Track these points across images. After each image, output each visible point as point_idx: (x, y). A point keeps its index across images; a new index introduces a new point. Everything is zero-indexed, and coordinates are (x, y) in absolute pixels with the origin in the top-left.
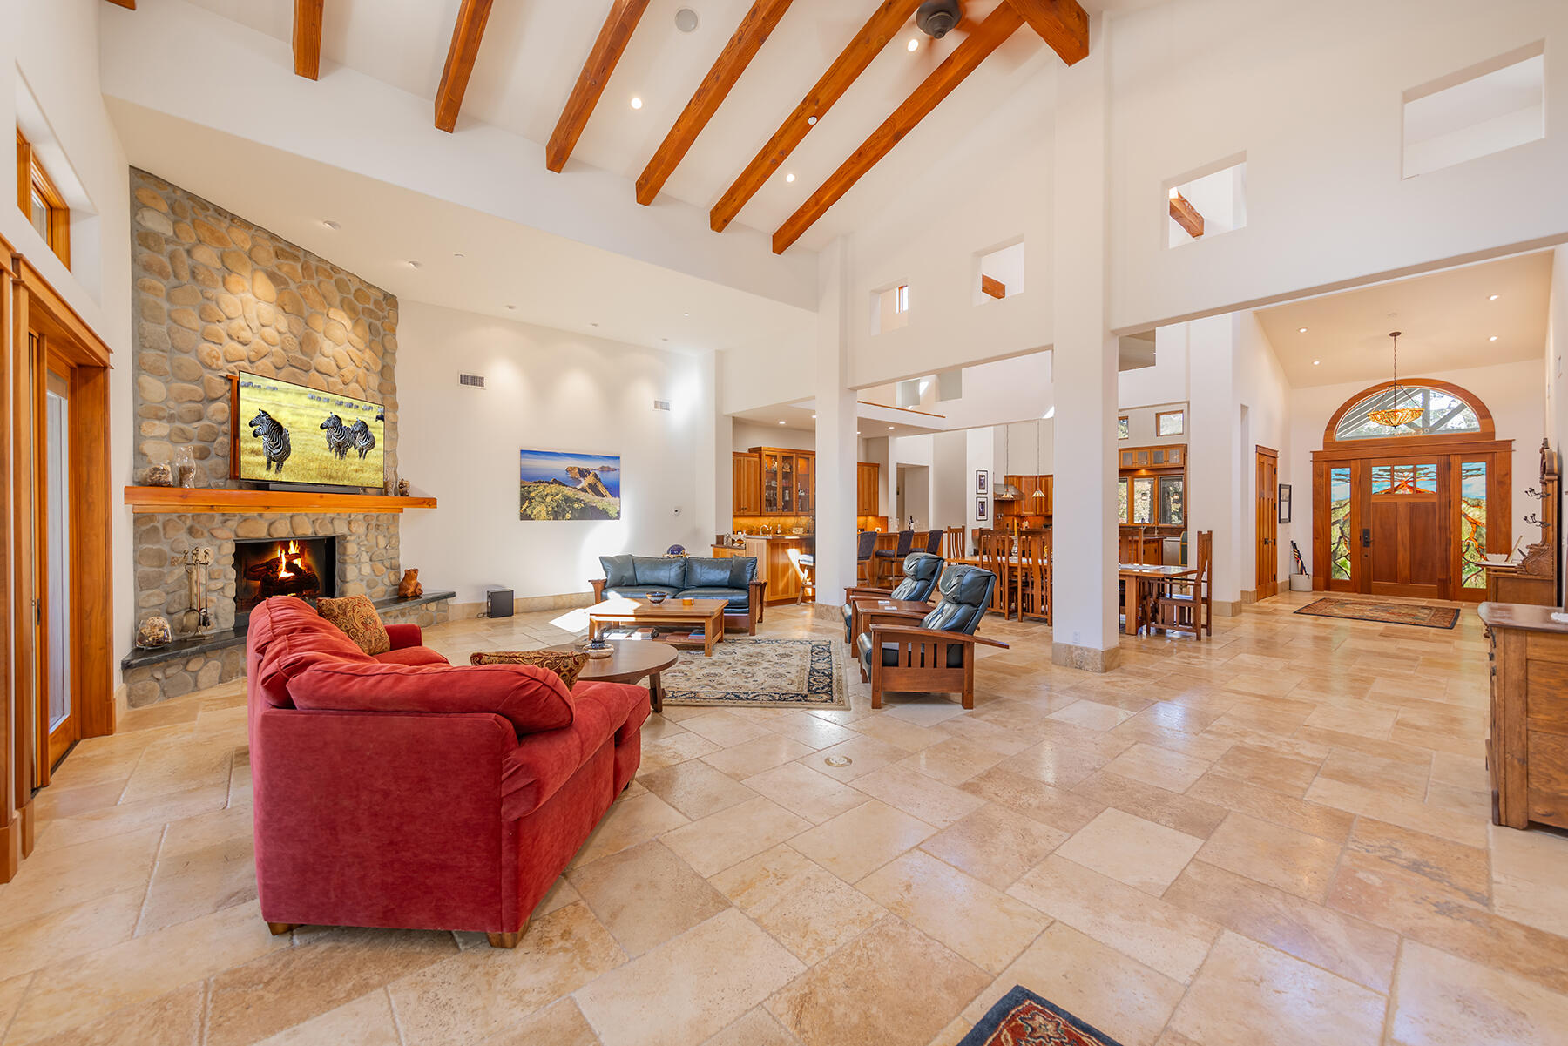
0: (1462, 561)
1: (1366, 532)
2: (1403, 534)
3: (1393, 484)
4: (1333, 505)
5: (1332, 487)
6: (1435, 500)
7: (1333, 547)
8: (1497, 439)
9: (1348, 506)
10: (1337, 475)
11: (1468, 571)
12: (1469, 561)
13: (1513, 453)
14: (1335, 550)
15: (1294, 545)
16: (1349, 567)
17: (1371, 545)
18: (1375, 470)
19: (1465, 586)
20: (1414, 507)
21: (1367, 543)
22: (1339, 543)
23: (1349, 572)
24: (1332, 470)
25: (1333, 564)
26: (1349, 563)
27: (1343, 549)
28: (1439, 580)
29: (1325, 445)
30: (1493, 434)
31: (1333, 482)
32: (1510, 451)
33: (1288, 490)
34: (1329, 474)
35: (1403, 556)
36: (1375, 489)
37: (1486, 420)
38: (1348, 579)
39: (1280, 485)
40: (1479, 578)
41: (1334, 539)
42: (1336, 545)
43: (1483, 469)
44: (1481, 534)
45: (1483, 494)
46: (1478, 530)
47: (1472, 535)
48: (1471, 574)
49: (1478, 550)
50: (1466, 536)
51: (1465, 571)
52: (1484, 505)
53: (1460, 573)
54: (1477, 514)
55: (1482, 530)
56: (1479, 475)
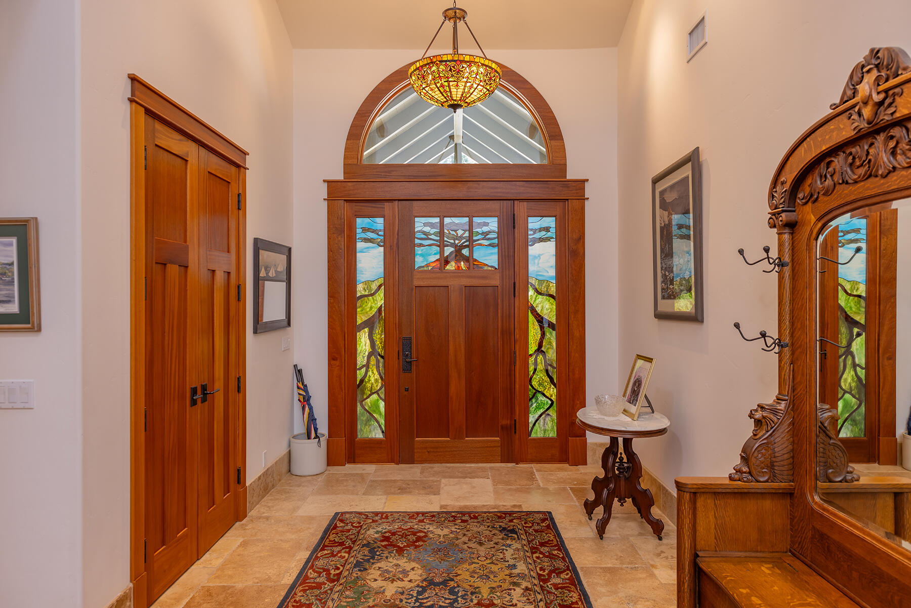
0: (528, 390)
1: (406, 343)
2: (457, 345)
3: (442, 252)
4: (360, 290)
5: (358, 255)
6: (496, 281)
7: (360, 374)
8: (569, 177)
9: (381, 294)
10: (365, 230)
11: (538, 408)
12: (537, 391)
13: (586, 202)
14: (362, 381)
15: (299, 373)
16: (382, 409)
17: (414, 367)
18: (420, 224)
19: (533, 435)
20: (470, 292)
21: (407, 366)
22: (367, 366)
23: (382, 421)
24: (359, 220)
25: (359, 408)
26: (382, 404)
27: (374, 378)
28: (502, 427)
29: (349, 168)
30: (563, 168)
31: (360, 245)
32: (582, 199)
33: (284, 258)
34: (352, 228)
35: (457, 388)
36: (419, 261)
37: (554, 143)
38: (380, 435)
39: (256, 241)
40: (548, 419)
41: (361, 360)
42: (364, 370)
43: (553, 230)
44: (550, 343)
45: (552, 273)
46: (548, 335)
47: (540, 345)
48: (539, 413)
49: (547, 371)
50: (532, 348)
51: (532, 409)
52: (553, 290)
53: (526, 413)
54: (546, 307)
55: (551, 336)
56: (548, 239)
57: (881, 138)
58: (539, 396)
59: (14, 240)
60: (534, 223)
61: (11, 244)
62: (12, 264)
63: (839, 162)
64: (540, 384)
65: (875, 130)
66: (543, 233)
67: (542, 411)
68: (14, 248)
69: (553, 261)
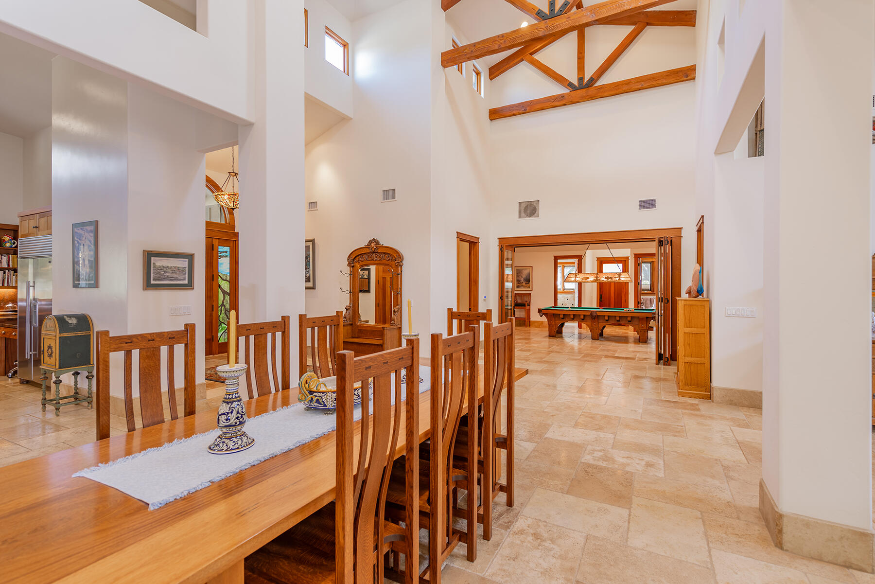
0: (218, 322)
8: (235, 231)
19: (220, 342)
30: (233, 227)
37: (231, 216)
40: (226, 335)
43: (228, 253)
44: (227, 301)
45: (228, 271)
46: (226, 298)
47: (223, 302)
48: (222, 332)
49: (226, 313)
50: (220, 303)
51: (220, 330)
52: (228, 279)
53: (217, 332)
54: (226, 286)
55: (228, 298)
56: (226, 256)
57: (375, 254)
58: (222, 324)
59: (187, 260)
60: (221, 249)
61: (186, 261)
62: (186, 268)
63: (365, 256)
64: (223, 319)
65: (374, 252)
66: (225, 253)
67: (223, 331)
68: (187, 263)
69: (228, 266)
